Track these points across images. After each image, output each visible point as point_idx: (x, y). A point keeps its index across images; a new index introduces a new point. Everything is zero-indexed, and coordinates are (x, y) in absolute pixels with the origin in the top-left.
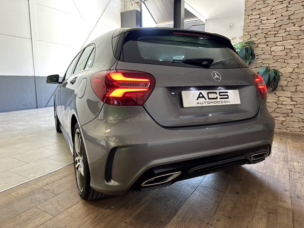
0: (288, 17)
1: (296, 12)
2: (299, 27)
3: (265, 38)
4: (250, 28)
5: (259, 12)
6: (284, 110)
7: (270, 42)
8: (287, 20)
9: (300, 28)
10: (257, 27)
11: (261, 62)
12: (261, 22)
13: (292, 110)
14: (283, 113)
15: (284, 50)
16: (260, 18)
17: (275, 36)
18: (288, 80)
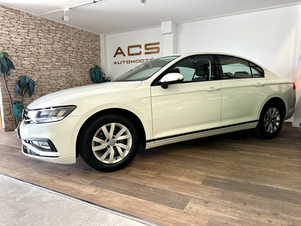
2: (37, 50)
3: (16, 52)
5: (8, 30)
7: (20, 57)
8: (29, 42)
15: (30, 64)
16: (9, 34)
17: (23, 53)
18: (36, 86)
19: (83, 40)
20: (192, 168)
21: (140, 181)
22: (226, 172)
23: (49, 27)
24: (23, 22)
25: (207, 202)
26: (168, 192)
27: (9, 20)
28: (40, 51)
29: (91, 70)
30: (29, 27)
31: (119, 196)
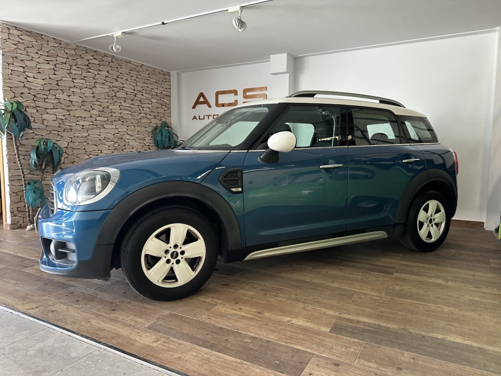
0: (56, 82)
3: (34, 101)
4: (13, 83)
5: (22, 64)
7: (41, 108)
8: (55, 85)
9: (69, 97)
10: (22, 84)
11: (33, 132)
15: (57, 120)
16: (24, 72)
17: (45, 101)
18: (65, 155)
19: (143, 81)
20: (316, 302)
21: (229, 325)
22: (371, 311)
23: (88, 60)
24: (48, 52)
25: (337, 365)
26: (275, 345)
27: (25, 50)
28: (72, 98)
29: (156, 128)
30: (56, 61)
31: (194, 350)
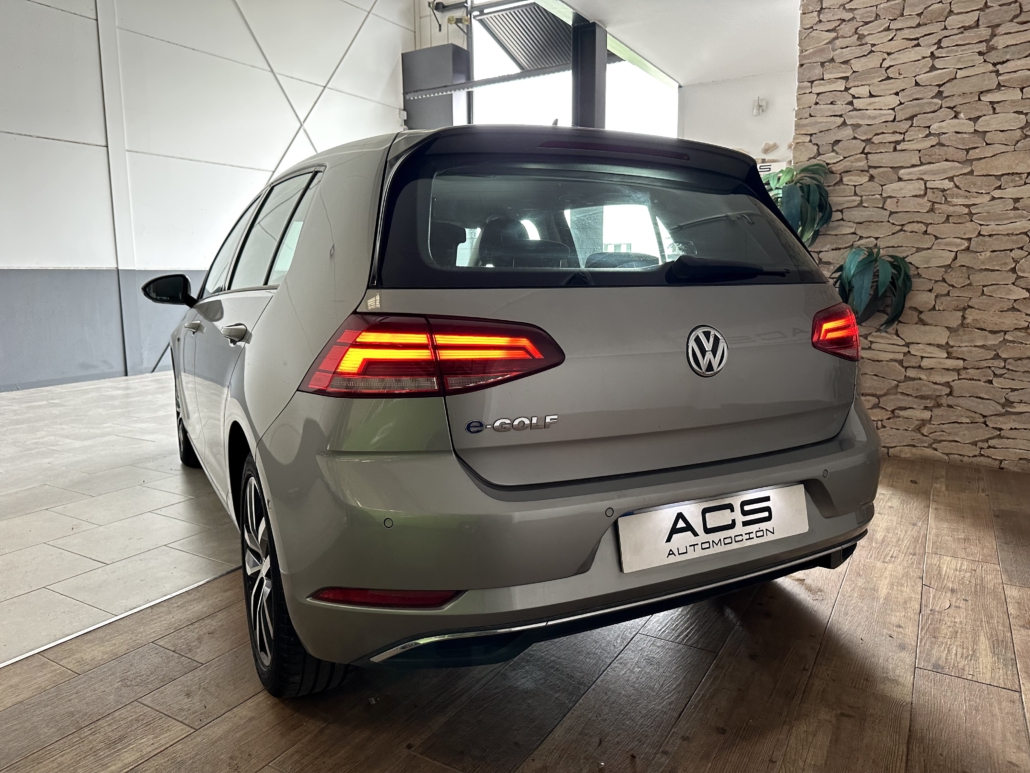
0: (937, 89)
1: (960, 74)
2: (972, 123)
3: (863, 155)
4: (817, 123)
5: (845, 72)
6: (925, 385)
7: (881, 170)
8: (932, 98)
9: (975, 123)
10: (839, 121)
11: (853, 230)
12: (851, 103)
13: (951, 387)
14: (922, 397)
15: (926, 194)
16: (847, 89)
17: (895, 150)
24: (919, 15)
27: (856, 34)
28: (990, 123)
30: (945, 28)
